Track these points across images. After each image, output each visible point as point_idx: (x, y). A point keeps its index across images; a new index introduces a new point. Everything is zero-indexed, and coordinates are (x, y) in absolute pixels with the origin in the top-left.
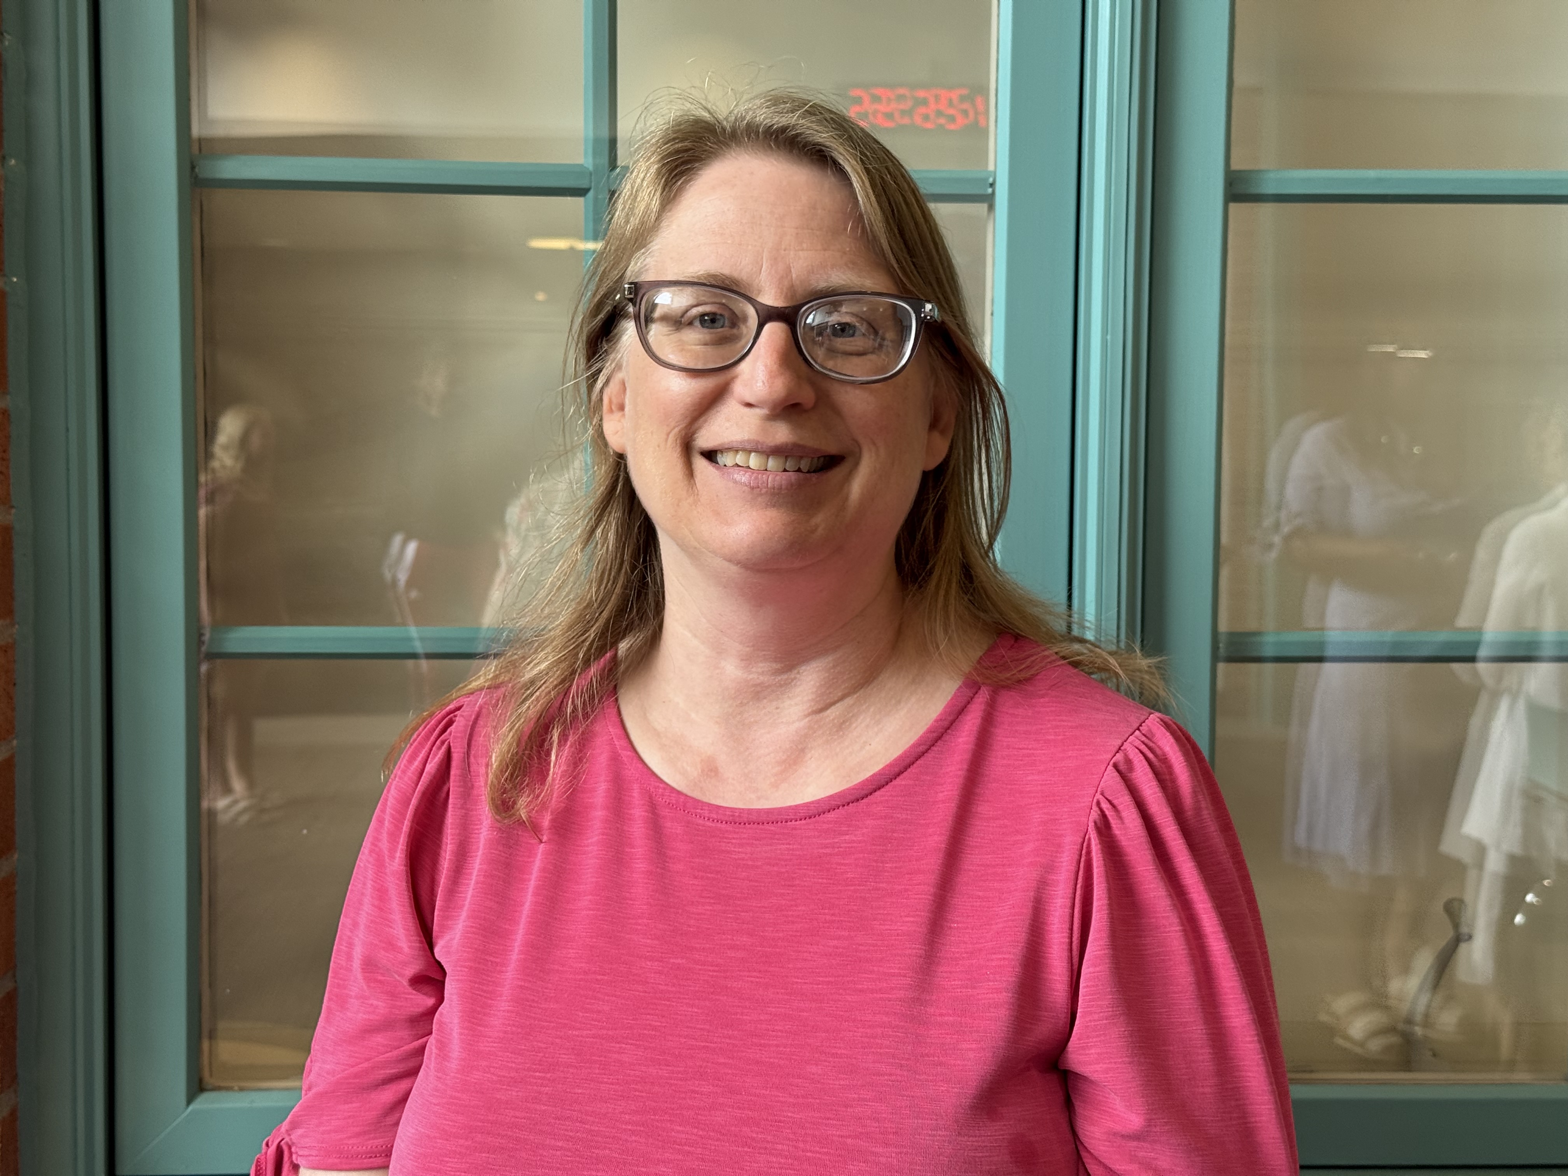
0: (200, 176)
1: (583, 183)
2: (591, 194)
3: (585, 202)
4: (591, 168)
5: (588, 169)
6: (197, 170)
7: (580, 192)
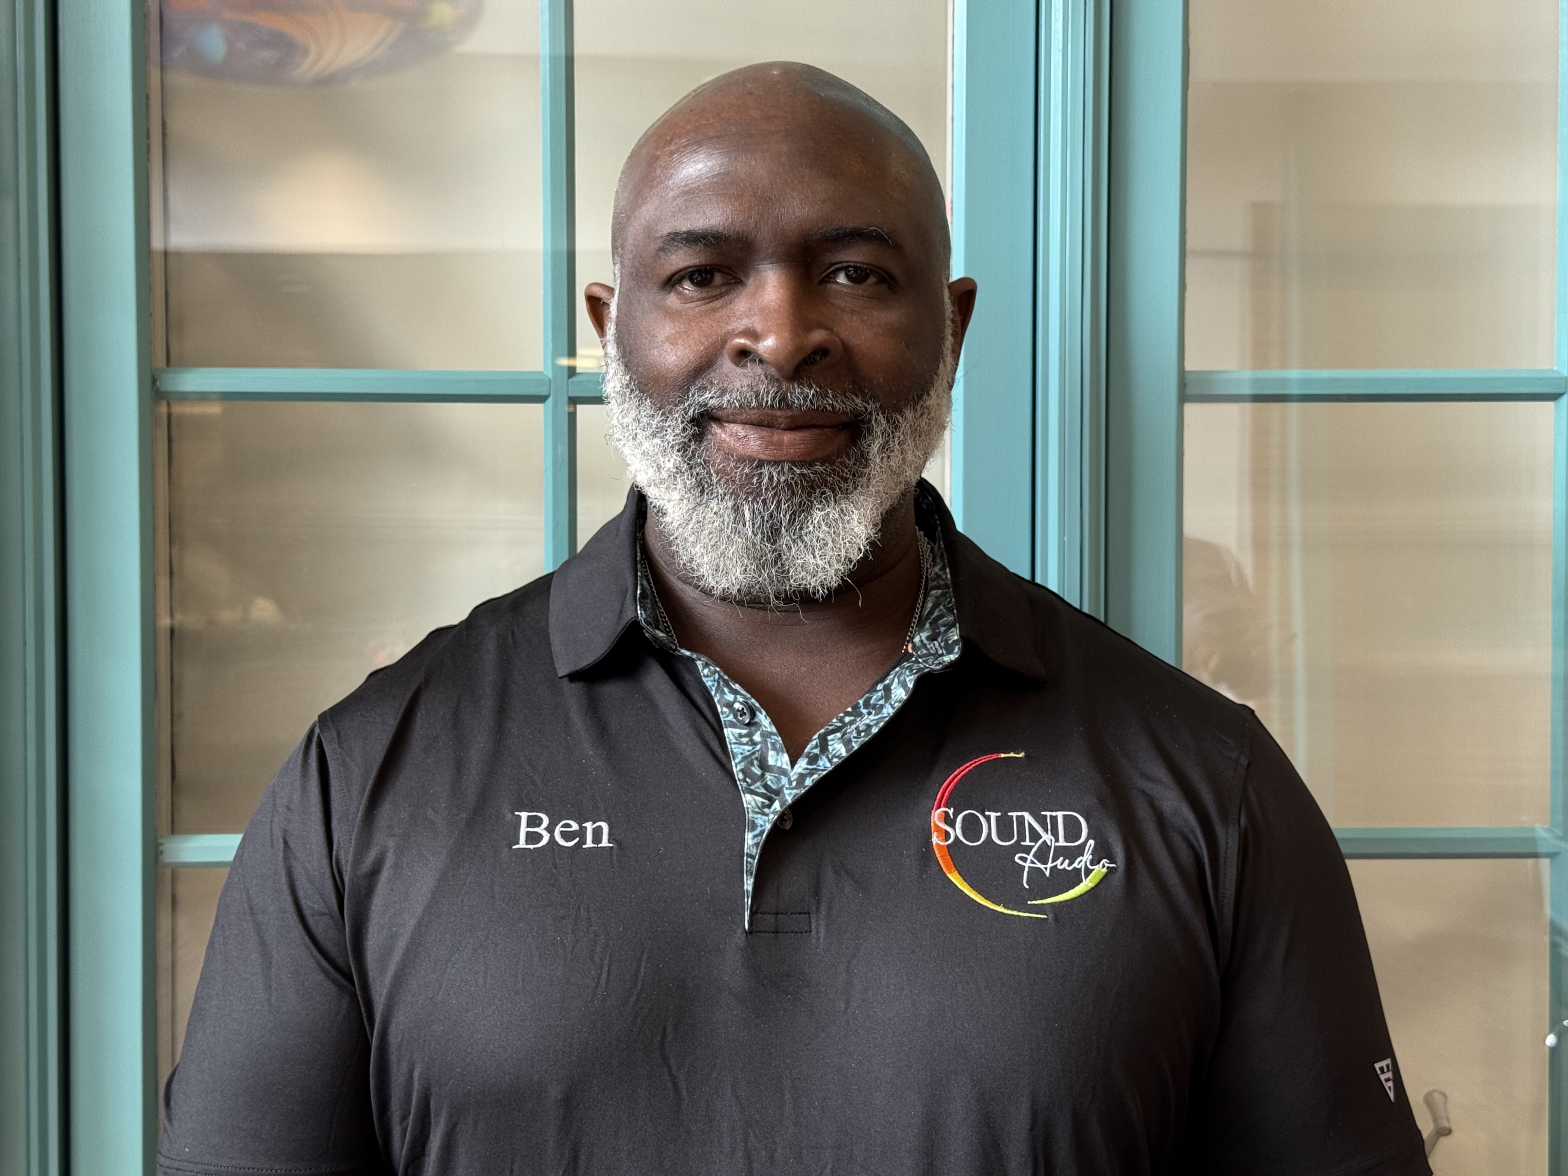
0: (162, 389)
1: (543, 391)
2: (550, 401)
3: (545, 408)
4: (550, 376)
5: (547, 376)
6: (158, 384)
7: (541, 399)
